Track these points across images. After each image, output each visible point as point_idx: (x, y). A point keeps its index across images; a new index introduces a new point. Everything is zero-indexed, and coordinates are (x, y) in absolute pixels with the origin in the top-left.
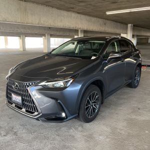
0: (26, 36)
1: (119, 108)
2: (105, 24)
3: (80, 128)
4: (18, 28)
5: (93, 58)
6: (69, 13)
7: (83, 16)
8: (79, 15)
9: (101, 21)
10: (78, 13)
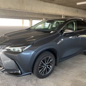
0: (33, 19)
1: (70, 70)
2: (77, 11)
3: (34, 82)
4: (25, 14)
5: (52, 32)
6: (52, 4)
7: (61, 6)
8: (59, 6)
9: (75, 9)
10: (58, 4)
